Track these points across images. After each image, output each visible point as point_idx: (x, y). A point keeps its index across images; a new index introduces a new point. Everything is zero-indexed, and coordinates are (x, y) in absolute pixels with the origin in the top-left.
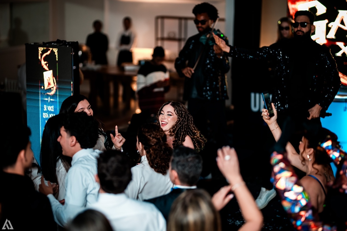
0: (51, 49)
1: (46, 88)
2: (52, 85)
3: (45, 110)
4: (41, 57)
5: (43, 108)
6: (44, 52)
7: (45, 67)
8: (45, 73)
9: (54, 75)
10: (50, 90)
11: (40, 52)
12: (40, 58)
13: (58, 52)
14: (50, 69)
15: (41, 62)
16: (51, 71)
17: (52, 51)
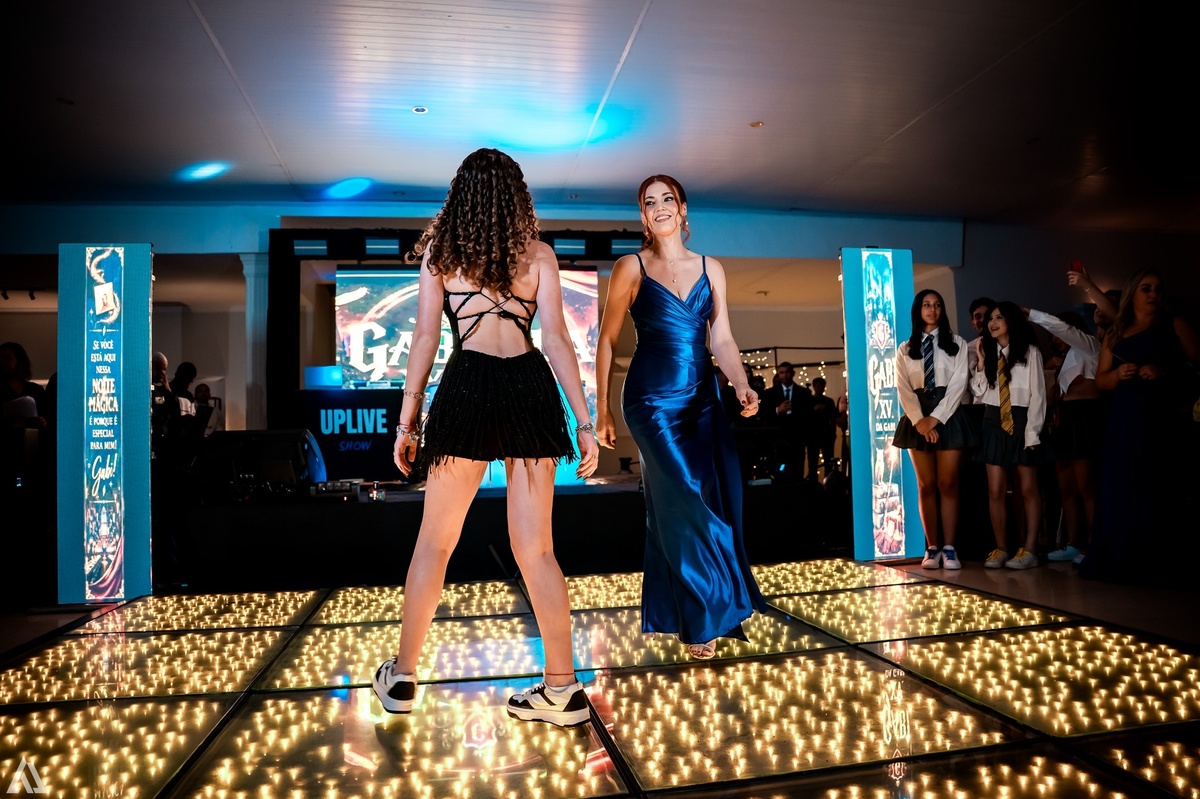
0: (111, 249)
1: (99, 311)
2: (111, 305)
3: (96, 347)
4: (91, 262)
5: (91, 345)
6: (95, 255)
7: (100, 279)
8: (97, 289)
9: (116, 289)
10: (106, 315)
11: (89, 255)
12: (88, 264)
13: (125, 253)
14: (107, 282)
15: (89, 272)
16: (110, 284)
17: (113, 251)
